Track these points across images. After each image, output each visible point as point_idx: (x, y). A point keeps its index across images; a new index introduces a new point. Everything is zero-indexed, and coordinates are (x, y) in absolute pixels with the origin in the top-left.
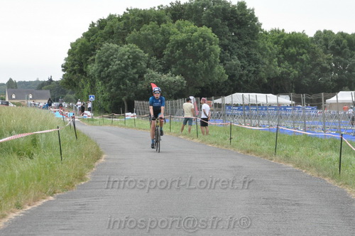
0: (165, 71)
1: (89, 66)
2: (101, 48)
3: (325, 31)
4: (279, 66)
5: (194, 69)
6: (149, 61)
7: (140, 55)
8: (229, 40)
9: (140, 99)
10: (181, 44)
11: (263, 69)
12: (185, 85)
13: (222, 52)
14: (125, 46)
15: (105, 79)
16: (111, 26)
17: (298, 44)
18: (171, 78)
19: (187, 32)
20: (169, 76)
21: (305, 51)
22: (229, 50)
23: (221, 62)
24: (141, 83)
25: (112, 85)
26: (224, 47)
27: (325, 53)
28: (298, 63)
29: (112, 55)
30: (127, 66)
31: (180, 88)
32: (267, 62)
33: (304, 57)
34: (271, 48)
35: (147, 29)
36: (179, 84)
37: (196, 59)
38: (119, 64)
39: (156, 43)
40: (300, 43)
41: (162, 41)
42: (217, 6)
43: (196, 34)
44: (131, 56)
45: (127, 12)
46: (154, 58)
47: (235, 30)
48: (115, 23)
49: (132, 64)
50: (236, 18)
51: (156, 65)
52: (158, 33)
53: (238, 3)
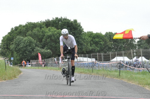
0: (43, 48)
1: (11, 46)
2: (16, 38)
3: (109, 32)
4: (91, 46)
5: (56, 47)
6: (36, 44)
7: (32, 41)
9: (33, 59)
10: (50, 37)
11: (84, 48)
12: (51, 54)
14: (26, 37)
15: (18, 51)
16: (20, 29)
17: (99, 37)
18: (45, 51)
19: (52, 32)
20: (45, 50)
21: (102, 40)
24: (33, 53)
25: (21, 54)
27: (110, 41)
28: (99, 45)
29: (21, 41)
30: (27, 46)
31: (49, 55)
32: (86, 45)
33: (101, 43)
34: (87, 39)
36: (49, 53)
37: (56, 43)
38: (23, 45)
39: (39, 36)
40: (100, 37)
41: (42, 35)
42: (65, 21)
43: (56, 32)
44: (28, 41)
45: (27, 23)
46: (38, 42)
47: (72, 31)
48: (22, 28)
49: (29, 45)
50: (73, 26)
51: (39, 45)
52: (40, 32)
53: (74, 20)
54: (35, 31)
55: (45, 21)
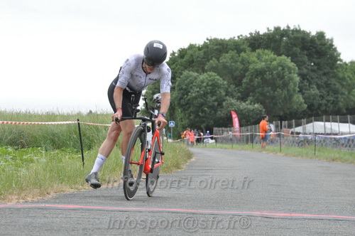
0: (243, 99)
2: (181, 76)
5: (273, 98)
6: (227, 89)
7: (219, 82)
8: (308, 69)
9: (219, 126)
10: (260, 73)
11: (342, 100)
12: (263, 113)
13: (301, 82)
14: (205, 74)
15: (185, 107)
16: (192, 55)
18: (250, 107)
19: (266, 61)
20: (247, 105)
22: (307, 79)
23: (300, 91)
24: (221, 111)
25: (191, 112)
26: (303, 76)
29: (192, 83)
30: (205, 94)
31: (259, 116)
32: (346, 93)
35: (226, 58)
36: (258, 112)
37: (274, 87)
38: (198, 92)
39: (235, 72)
41: (242, 70)
42: (296, 35)
43: (275, 63)
44: (210, 83)
45: (207, 41)
46: (233, 86)
47: (314, 60)
48: (195, 52)
49: (211, 92)
50: (315, 48)
51: (235, 93)
52: (237, 62)
53: (317, 33)
54: (225, 60)
55: (249, 36)
